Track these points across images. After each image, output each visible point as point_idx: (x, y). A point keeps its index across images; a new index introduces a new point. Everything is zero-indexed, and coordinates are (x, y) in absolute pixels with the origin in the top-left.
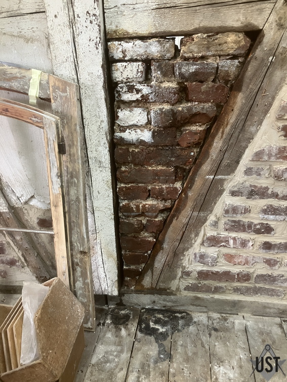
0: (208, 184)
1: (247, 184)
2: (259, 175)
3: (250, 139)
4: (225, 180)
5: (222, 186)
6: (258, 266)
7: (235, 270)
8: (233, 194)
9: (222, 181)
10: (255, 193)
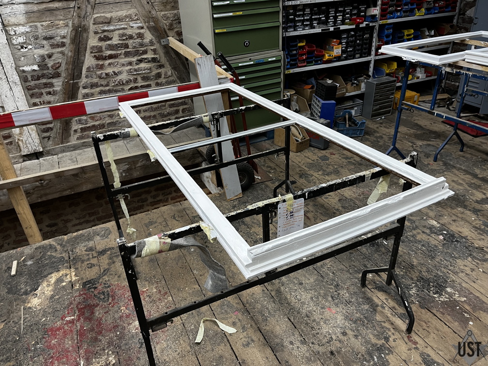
0: (71, 85)
1: (88, 82)
2: (92, 77)
3: (83, 63)
4: (78, 82)
5: (78, 85)
6: (107, 119)
7: (97, 123)
8: (84, 88)
9: (77, 83)
10: (93, 86)
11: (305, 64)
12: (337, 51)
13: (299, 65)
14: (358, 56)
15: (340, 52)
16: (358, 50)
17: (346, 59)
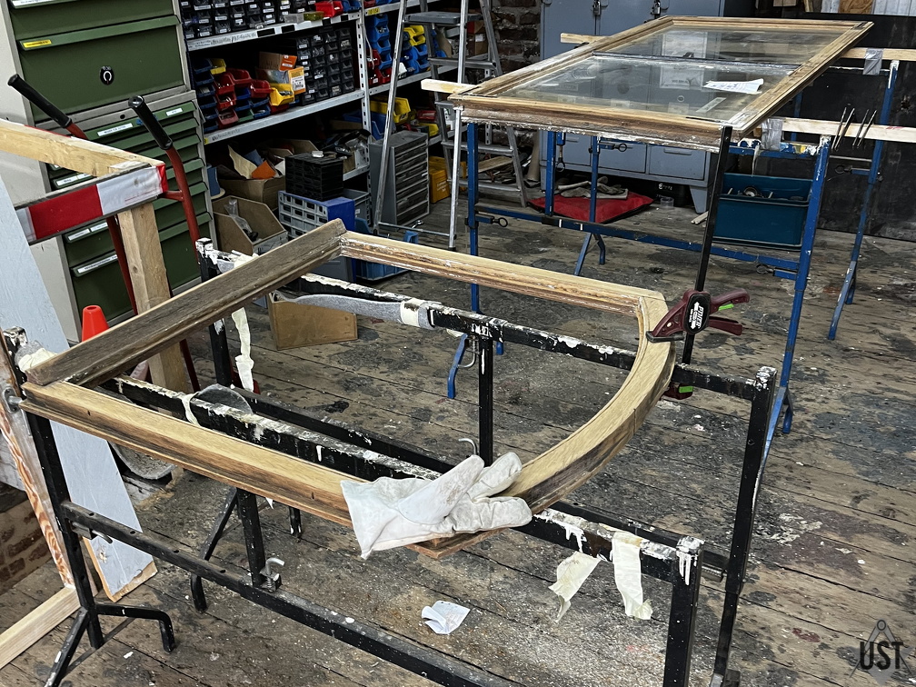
11: (235, 119)
12: (296, 81)
13: (224, 122)
14: (336, 89)
15: (303, 83)
16: (335, 77)
17: (316, 99)
